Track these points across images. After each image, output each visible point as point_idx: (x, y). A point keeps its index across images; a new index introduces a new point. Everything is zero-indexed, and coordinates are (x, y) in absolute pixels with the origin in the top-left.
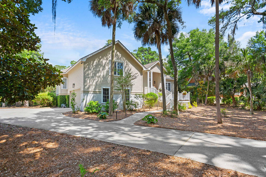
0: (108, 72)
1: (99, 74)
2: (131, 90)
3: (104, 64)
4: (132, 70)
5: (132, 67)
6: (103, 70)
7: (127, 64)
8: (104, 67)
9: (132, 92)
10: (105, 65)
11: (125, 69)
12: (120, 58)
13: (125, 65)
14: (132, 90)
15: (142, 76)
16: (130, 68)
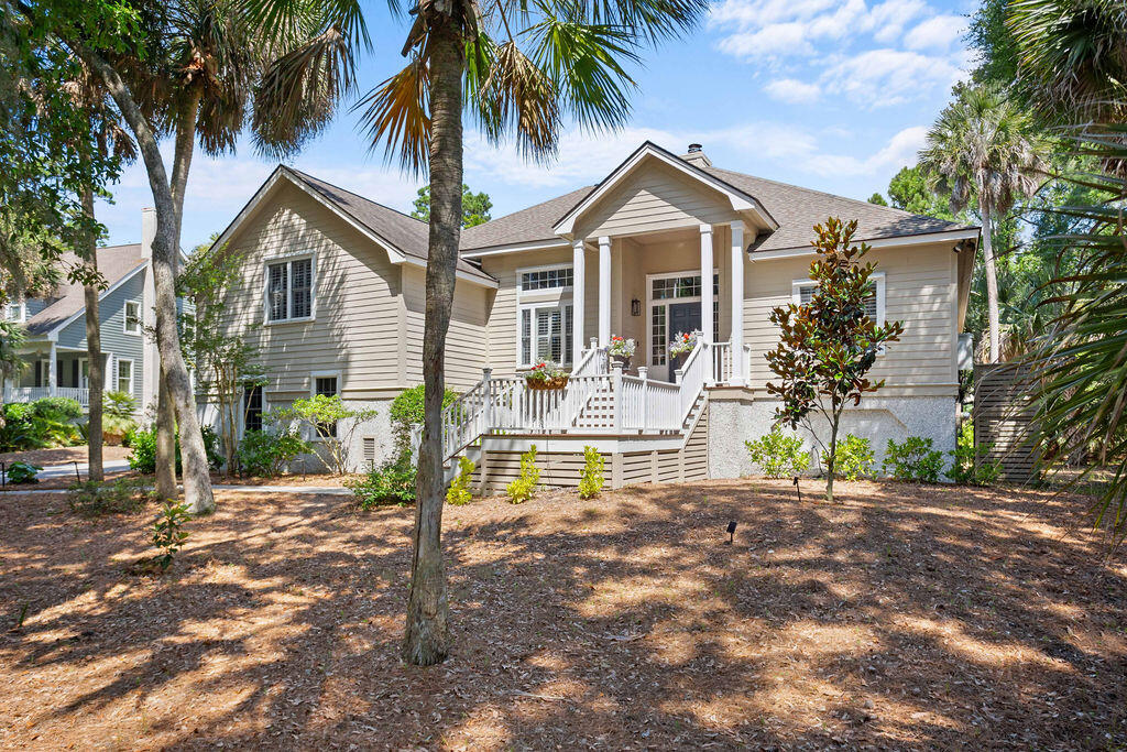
0: (260, 312)
1: (235, 329)
2: (345, 382)
3: (247, 286)
4: (348, 278)
5: (349, 264)
6: (244, 308)
7: (327, 258)
8: (250, 295)
9: (349, 387)
10: (250, 289)
11: (318, 285)
12: (303, 236)
13: (320, 262)
14: (351, 378)
15: (400, 296)
16: (341, 272)
